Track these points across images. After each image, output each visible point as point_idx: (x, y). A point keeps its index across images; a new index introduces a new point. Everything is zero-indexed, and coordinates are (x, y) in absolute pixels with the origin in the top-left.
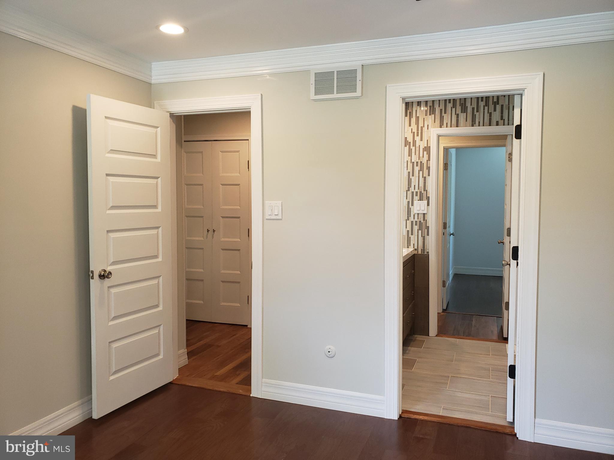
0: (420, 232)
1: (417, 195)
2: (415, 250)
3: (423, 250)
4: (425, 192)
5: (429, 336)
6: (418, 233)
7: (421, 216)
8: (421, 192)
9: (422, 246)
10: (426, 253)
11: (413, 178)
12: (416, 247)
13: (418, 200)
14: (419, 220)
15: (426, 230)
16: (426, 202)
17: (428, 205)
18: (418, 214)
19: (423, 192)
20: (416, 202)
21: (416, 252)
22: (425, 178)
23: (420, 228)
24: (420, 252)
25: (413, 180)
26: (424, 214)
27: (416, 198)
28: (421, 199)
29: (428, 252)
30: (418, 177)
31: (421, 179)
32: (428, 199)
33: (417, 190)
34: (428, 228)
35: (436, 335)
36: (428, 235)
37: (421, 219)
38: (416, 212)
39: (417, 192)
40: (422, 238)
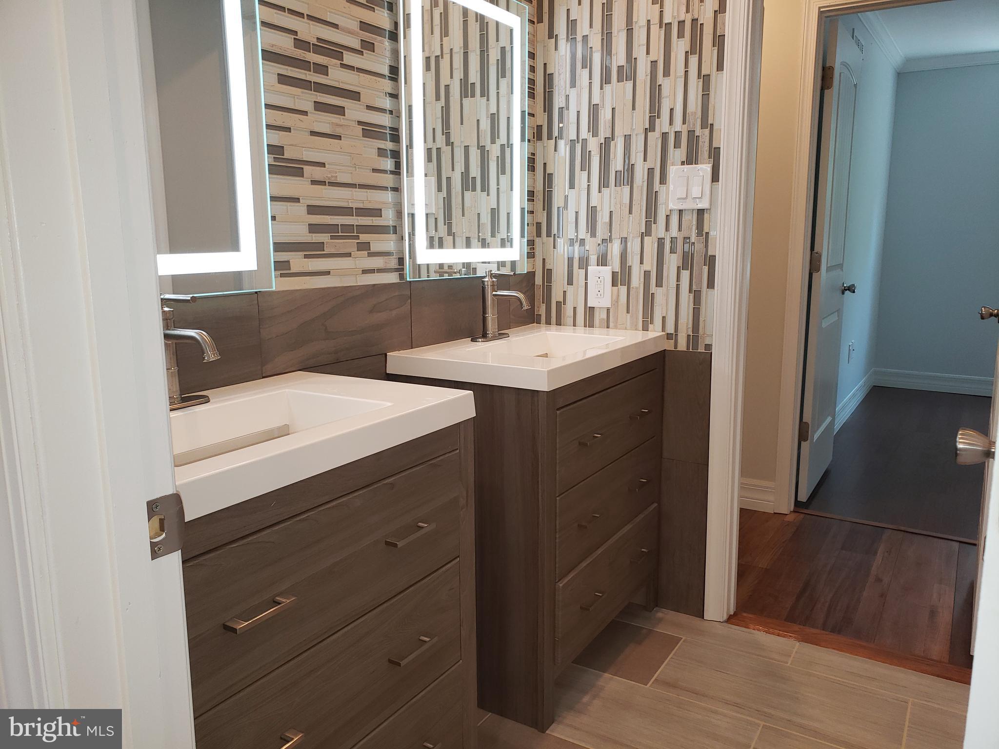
0: (685, 274)
1: (677, 145)
2: (669, 336)
3: (694, 338)
4: (707, 131)
5: (703, 618)
6: (678, 279)
7: (690, 220)
8: (691, 133)
9: (690, 325)
10: (701, 349)
11: (666, 84)
12: (670, 329)
13: (683, 163)
14: (685, 233)
15: (706, 269)
16: (706, 168)
17: (715, 177)
18: (681, 211)
19: (698, 132)
20: (674, 170)
21: (669, 346)
22: (706, 80)
23: (687, 262)
24: (682, 346)
25: (665, 91)
26: (701, 212)
27: (677, 155)
28: (691, 159)
29: (708, 347)
30: (683, 79)
31: (695, 85)
32: (715, 154)
33: (678, 125)
34: (711, 261)
35: (725, 617)
36: (711, 284)
37: (690, 229)
38: (674, 205)
39: (677, 134)
40: (692, 295)
